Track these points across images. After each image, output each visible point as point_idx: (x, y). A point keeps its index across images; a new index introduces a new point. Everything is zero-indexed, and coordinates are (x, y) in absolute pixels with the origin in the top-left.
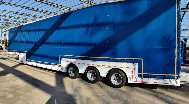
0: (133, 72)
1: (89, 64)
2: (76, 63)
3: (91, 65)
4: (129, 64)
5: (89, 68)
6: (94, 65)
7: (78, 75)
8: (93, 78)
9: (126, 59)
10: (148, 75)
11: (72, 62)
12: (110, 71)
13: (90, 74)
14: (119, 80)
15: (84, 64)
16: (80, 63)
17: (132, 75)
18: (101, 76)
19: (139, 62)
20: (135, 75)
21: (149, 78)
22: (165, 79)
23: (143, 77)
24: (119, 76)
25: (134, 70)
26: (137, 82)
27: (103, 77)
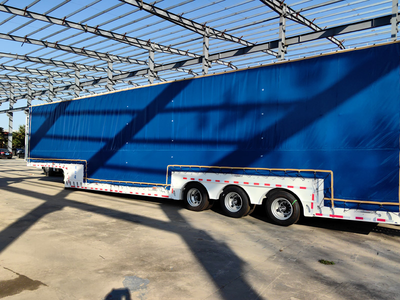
0: (313, 195)
1: (228, 182)
2: (202, 180)
3: (231, 183)
4: (306, 180)
5: (229, 189)
6: (238, 182)
7: (207, 203)
8: (235, 207)
9: (299, 171)
10: (343, 203)
11: (194, 179)
12: (267, 195)
13: (231, 201)
14: (287, 212)
15: (219, 181)
16: (210, 180)
17: (312, 201)
18: (252, 203)
19: (326, 177)
20: (318, 201)
21: (346, 209)
22: (378, 212)
23: (333, 206)
24: (287, 203)
25: (316, 193)
26: (321, 215)
27: (257, 205)
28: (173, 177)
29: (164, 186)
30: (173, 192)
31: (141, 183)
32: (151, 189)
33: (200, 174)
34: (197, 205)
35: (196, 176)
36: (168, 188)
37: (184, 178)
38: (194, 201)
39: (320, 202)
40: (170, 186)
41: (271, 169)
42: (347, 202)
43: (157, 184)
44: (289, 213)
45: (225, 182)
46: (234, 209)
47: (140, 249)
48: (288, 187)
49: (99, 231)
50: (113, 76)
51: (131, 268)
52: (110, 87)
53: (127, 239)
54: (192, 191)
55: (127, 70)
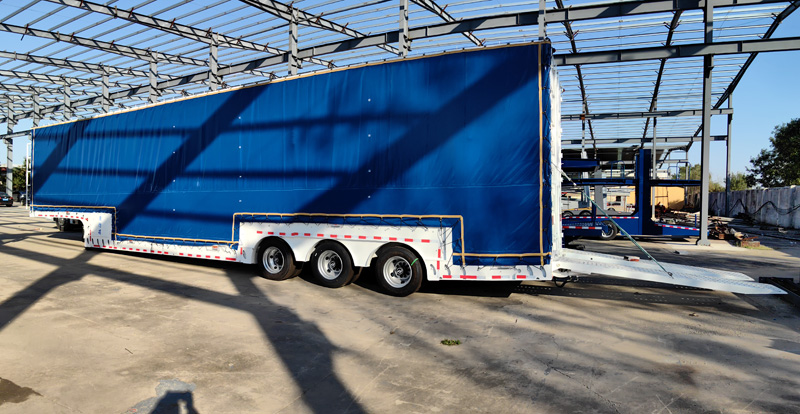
0: (439, 251)
1: (322, 235)
2: (284, 234)
3: (327, 236)
4: (430, 229)
5: (324, 246)
6: (336, 236)
7: (292, 266)
8: (332, 272)
9: (420, 217)
10: (476, 259)
11: (272, 233)
12: (380, 251)
13: (327, 263)
14: (405, 276)
15: (309, 235)
16: (296, 234)
17: (438, 259)
18: (356, 265)
19: (455, 224)
20: (445, 258)
21: (480, 267)
22: (517, 267)
23: (464, 263)
24: (405, 263)
25: (443, 247)
26: (450, 277)
27: (363, 268)
28: (242, 229)
29: (229, 245)
31: (195, 240)
32: (210, 248)
33: (281, 225)
34: (277, 271)
35: (276, 229)
36: (235, 247)
37: (258, 232)
38: (273, 266)
39: (448, 259)
40: (237, 244)
41: (382, 216)
42: (481, 257)
43: (218, 241)
44: (408, 277)
45: (319, 235)
46: (332, 276)
47: (187, 337)
48: (406, 240)
49: (129, 311)
50: (158, 84)
51: (170, 367)
53: (168, 324)
54: (272, 251)
55: (179, 74)
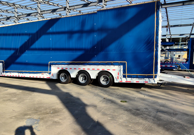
0: (118, 73)
2: (67, 68)
3: (82, 69)
4: (116, 66)
5: (80, 72)
6: (85, 69)
7: (70, 79)
9: (112, 62)
10: (131, 76)
11: (63, 68)
12: (99, 74)
13: (82, 78)
14: (107, 81)
15: (76, 69)
16: (71, 69)
17: (118, 76)
18: (92, 78)
19: (124, 65)
20: (120, 76)
21: (132, 78)
23: (127, 77)
24: (107, 77)
25: (120, 72)
26: (122, 81)
27: (94, 79)
28: (52, 67)
29: (48, 73)
30: (52, 75)
31: (35, 71)
32: (41, 74)
33: (66, 65)
34: (65, 81)
35: (64, 67)
37: (58, 68)
38: (63, 79)
39: (121, 76)
40: (51, 73)
41: (100, 62)
42: (132, 75)
43: (44, 72)
44: (108, 81)
45: (79, 69)
46: (83, 82)
47: (35, 104)
48: (108, 70)
50: (18, 16)
51: (30, 115)
52: (16, 21)
53: (27, 101)
54: (63, 74)
